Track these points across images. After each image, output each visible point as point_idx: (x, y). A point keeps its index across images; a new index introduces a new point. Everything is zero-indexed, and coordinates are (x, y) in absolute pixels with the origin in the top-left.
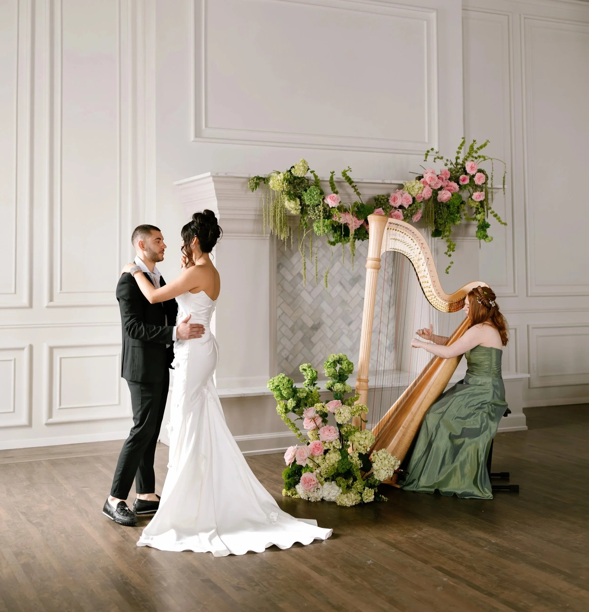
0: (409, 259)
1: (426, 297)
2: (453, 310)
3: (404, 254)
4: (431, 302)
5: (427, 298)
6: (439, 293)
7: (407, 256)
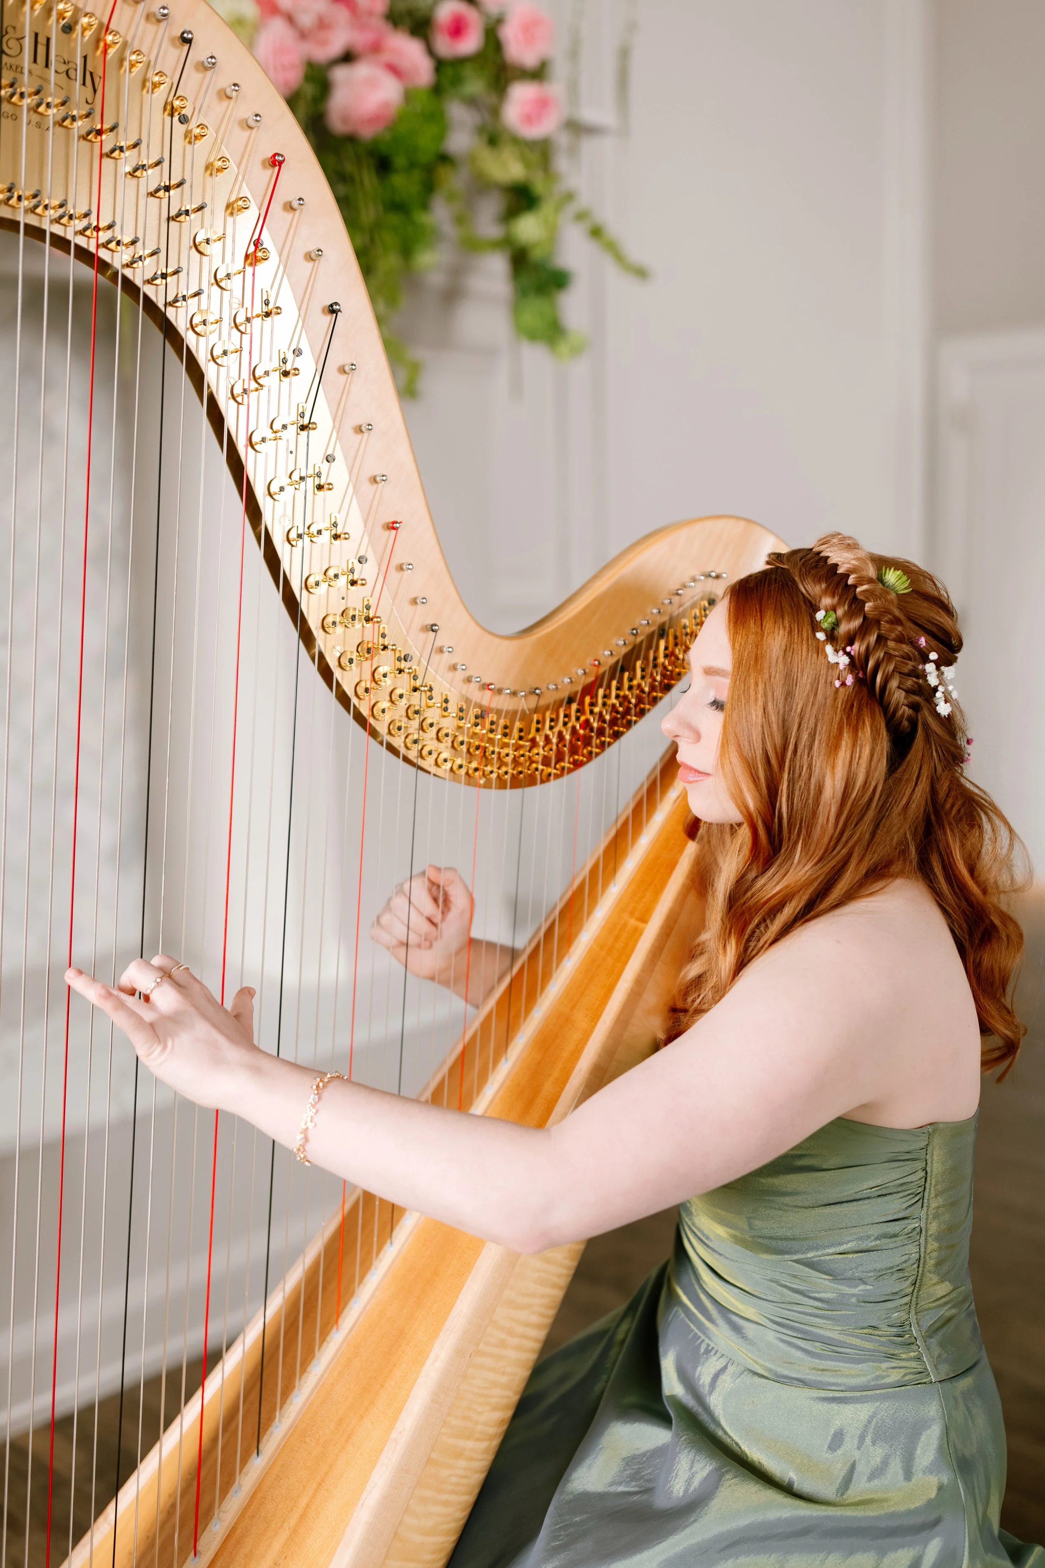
0: (150, 305)
1: (326, 673)
2: (546, 762)
3: (104, 254)
4: (365, 712)
5: (337, 674)
6: (433, 628)
7: (137, 276)
